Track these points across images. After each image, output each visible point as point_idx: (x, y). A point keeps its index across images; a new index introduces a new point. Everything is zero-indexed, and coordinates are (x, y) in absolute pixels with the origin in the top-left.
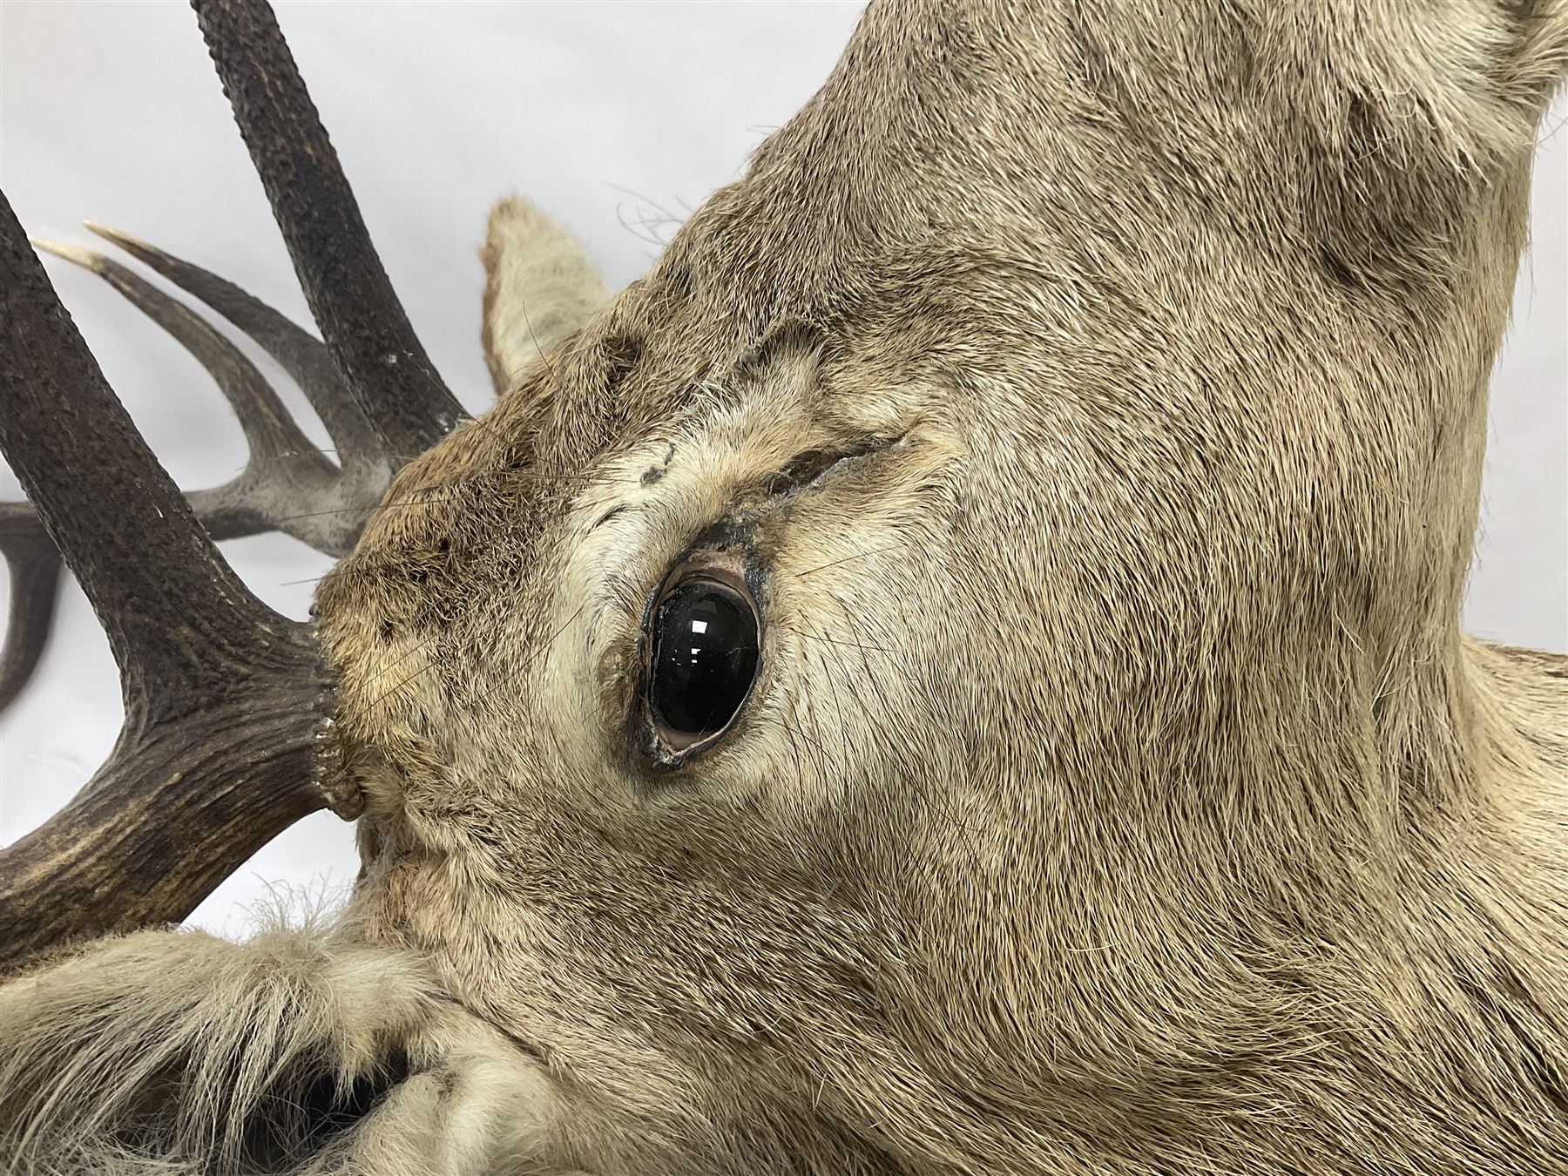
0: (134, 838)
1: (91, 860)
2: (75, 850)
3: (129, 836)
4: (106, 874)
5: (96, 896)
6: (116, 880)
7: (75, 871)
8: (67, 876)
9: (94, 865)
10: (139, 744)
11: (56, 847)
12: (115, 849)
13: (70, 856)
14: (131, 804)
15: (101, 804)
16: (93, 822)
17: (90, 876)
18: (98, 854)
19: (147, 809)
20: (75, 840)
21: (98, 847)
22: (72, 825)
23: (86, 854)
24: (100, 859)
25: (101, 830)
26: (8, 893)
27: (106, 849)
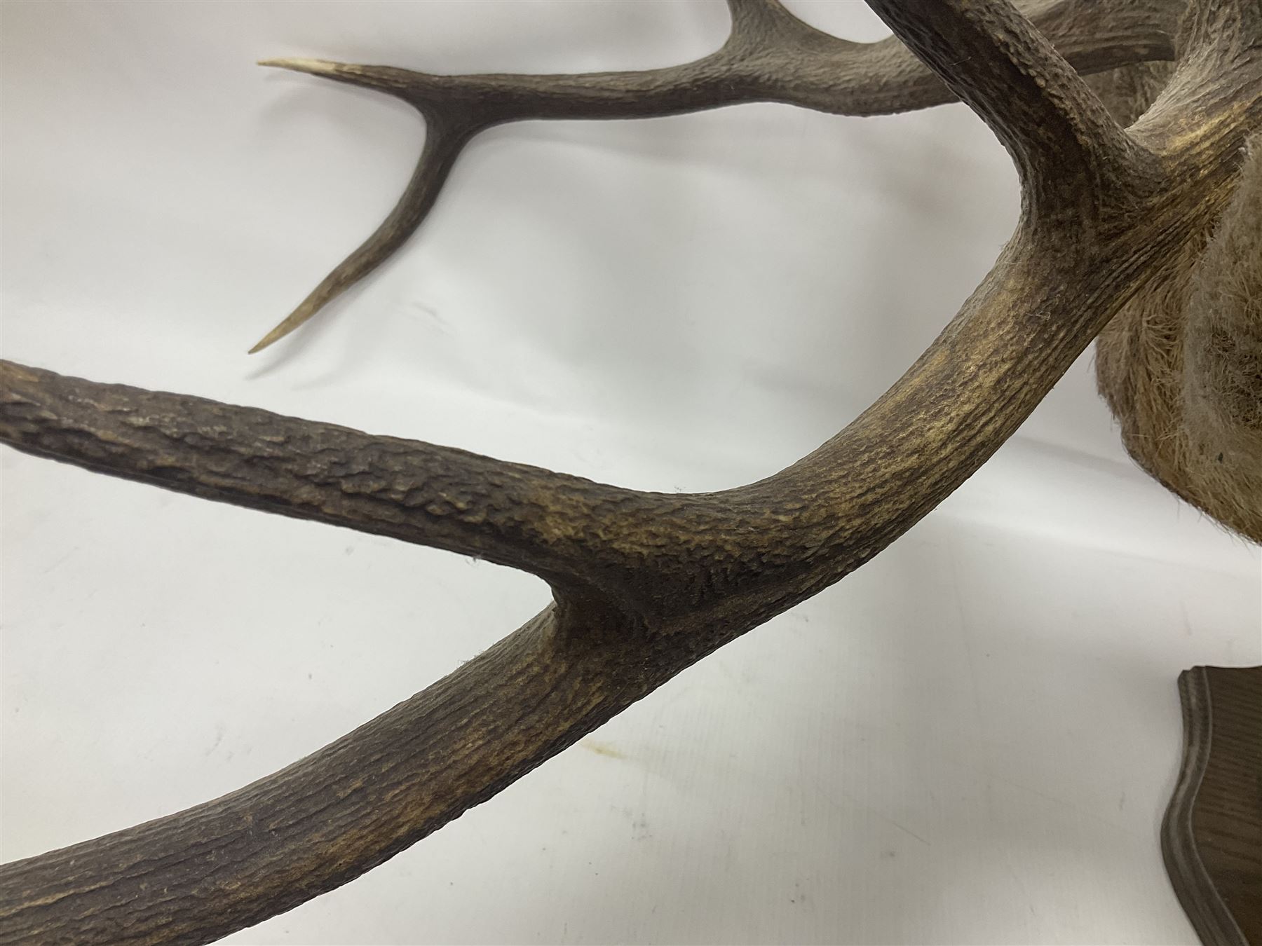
0: (1233, 133)
1: (1207, 144)
2: (1200, 132)
3: (1231, 131)
4: (1211, 159)
5: (1200, 176)
6: (1212, 167)
7: (1197, 149)
8: (1194, 152)
9: (1207, 149)
10: (1232, 61)
11: (1186, 127)
12: (1221, 140)
13: (1197, 136)
14: (1236, 105)
15: (1212, 102)
16: (1209, 113)
17: (1204, 156)
18: (1212, 140)
19: (1245, 112)
20: (1199, 125)
21: (1213, 134)
22: (1195, 114)
23: (1205, 137)
24: (1212, 144)
25: (1216, 121)
26: (1165, 153)
27: (1217, 137)
